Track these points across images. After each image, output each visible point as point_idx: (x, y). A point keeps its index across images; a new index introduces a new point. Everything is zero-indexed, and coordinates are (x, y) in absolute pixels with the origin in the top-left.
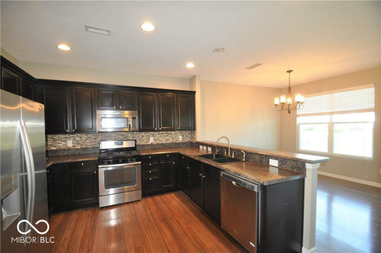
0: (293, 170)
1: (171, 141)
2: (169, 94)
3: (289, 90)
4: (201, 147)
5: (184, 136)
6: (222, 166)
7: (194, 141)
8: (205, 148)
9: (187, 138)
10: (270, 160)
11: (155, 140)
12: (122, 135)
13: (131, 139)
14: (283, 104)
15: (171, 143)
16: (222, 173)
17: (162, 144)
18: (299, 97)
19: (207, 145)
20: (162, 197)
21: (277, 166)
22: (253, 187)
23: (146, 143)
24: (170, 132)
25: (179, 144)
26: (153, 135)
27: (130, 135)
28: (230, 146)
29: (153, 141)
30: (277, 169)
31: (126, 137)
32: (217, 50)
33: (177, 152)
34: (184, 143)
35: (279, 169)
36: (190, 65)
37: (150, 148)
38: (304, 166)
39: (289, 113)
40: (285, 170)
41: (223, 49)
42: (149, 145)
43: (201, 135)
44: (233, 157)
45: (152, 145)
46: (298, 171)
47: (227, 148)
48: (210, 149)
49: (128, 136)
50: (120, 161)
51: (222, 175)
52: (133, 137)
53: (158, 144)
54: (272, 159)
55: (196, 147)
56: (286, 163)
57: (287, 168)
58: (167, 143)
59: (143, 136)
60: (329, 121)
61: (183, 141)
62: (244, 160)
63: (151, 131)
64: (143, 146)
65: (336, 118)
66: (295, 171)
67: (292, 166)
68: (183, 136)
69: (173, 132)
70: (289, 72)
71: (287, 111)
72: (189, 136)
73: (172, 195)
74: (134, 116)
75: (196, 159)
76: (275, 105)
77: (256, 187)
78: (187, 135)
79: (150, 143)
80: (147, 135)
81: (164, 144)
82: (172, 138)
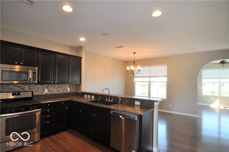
0: (148, 106)
1: (61, 92)
2: (60, 57)
3: (134, 63)
4: (85, 96)
5: (72, 88)
6: (110, 107)
7: (79, 92)
8: (89, 96)
9: (74, 89)
10: (135, 102)
11: (49, 91)
12: (19, 87)
13: (28, 90)
14: (132, 70)
15: (62, 94)
16: (112, 111)
17: (54, 94)
18: (139, 67)
19: (91, 94)
20: (58, 135)
21: (139, 105)
22: (135, 118)
23: (41, 94)
24: (61, 85)
25: (68, 94)
26: (47, 87)
27: (26, 87)
28: (110, 95)
29: (47, 92)
30: (139, 106)
31: (22, 89)
32: (104, 34)
33: (69, 99)
34: (71, 93)
35: (140, 106)
36: (82, 39)
37: (44, 97)
38: (154, 104)
40: (144, 107)
41: (108, 34)
42: (43, 95)
43: (86, 87)
44: (112, 101)
45: (46, 95)
46: (150, 107)
47: (108, 96)
48: (93, 97)
49: (25, 88)
50: (22, 109)
51: (112, 113)
52: (30, 89)
53: (51, 95)
54: (136, 101)
55: (81, 96)
56: (144, 103)
57: (145, 105)
58: (58, 93)
59: (39, 88)
60: (148, 81)
61: (70, 92)
62: (120, 102)
63: (46, 84)
64: (39, 96)
65: (152, 79)
66: (149, 107)
67: (147, 104)
68: (70, 88)
69: (64, 85)
70: (134, 53)
72: (75, 88)
73: (65, 132)
74: (34, 71)
75: (89, 104)
76: (127, 70)
77: (136, 117)
78: (74, 87)
79: (44, 93)
80: (42, 87)
81: (56, 94)
82: (63, 90)
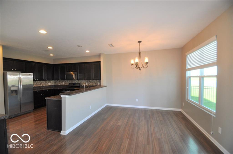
3: (140, 54)
39: (140, 70)
71: (139, 69)
76: (131, 64)
79: (86, 85)
81: (91, 86)
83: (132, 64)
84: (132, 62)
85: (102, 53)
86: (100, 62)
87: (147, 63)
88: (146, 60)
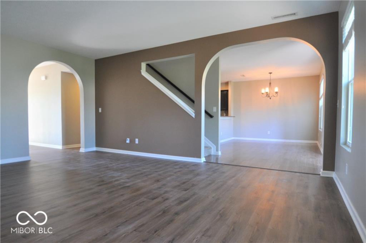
3: (270, 84)
70: (270, 73)
71: (269, 98)
83: (263, 94)
84: (263, 91)
85: (231, 81)
86: (227, 91)
87: (277, 93)
88: (276, 90)
